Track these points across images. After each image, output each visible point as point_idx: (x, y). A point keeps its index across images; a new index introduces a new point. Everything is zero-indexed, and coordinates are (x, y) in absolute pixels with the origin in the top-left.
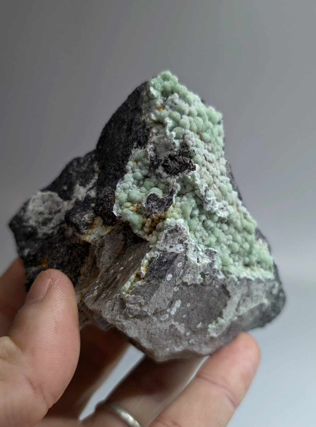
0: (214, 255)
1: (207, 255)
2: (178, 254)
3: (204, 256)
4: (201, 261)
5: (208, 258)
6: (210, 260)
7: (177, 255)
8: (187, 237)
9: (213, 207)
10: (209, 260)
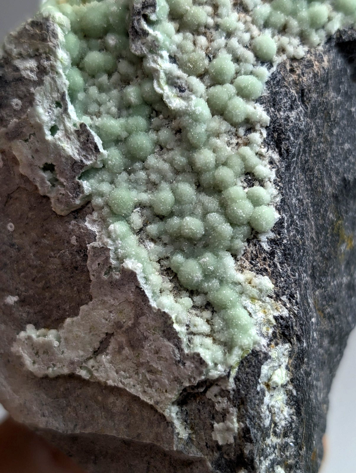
0: (93, 153)
1: (79, 141)
2: (24, 77)
3: (72, 137)
4: (56, 136)
5: (78, 147)
6: (79, 154)
7: (21, 79)
8: (52, 58)
9: (150, 56)
10: (76, 152)
